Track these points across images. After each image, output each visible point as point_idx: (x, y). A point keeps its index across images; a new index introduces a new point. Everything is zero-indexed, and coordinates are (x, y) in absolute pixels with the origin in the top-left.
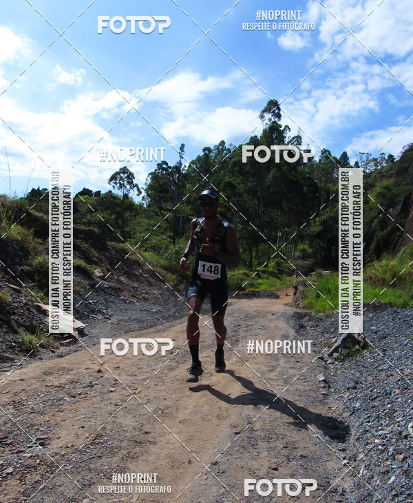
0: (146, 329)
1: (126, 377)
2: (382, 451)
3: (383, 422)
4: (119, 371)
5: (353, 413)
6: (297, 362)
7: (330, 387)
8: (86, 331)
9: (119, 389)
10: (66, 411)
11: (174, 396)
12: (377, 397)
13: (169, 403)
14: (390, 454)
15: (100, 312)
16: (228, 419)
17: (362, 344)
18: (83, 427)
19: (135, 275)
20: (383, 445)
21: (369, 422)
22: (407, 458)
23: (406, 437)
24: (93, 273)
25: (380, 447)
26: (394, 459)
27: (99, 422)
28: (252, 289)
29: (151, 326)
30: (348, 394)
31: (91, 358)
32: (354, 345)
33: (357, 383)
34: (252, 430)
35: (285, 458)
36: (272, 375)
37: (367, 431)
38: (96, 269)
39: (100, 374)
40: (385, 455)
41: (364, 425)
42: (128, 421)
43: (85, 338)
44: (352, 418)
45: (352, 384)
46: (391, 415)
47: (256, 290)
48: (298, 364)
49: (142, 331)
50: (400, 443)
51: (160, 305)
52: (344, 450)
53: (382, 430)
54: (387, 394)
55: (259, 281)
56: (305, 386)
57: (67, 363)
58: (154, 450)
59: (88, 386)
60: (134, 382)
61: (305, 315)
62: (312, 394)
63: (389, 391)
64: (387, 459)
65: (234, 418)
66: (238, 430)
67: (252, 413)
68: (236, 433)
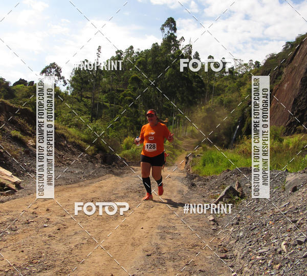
0: (70, 184)
1: (57, 217)
2: (262, 264)
3: (262, 244)
4: (51, 213)
5: (238, 240)
7: (218, 225)
8: (21, 185)
9: (51, 226)
10: (8, 241)
11: (96, 230)
12: (256, 228)
14: (269, 265)
16: (140, 246)
17: (240, 195)
18: (23, 251)
19: (61, 145)
20: (263, 260)
21: (251, 245)
22: (282, 266)
23: (280, 253)
24: (27, 142)
25: (261, 261)
26: (272, 269)
27: (36, 248)
29: (75, 182)
30: (232, 228)
31: (27, 204)
32: (234, 196)
33: (239, 220)
34: (160, 253)
35: (187, 272)
36: (173, 216)
37: (250, 251)
38: (29, 139)
39: (35, 216)
40: (265, 266)
41: (247, 247)
42: (60, 248)
43: (21, 191)
44: (237, 244)
45: (235, 221)
46: (267, 239)
49: (68, 186)
50: (276, 257)
51: (81, 168)
52: (232, 267)
53: (261, 249)
54: (263, 225)
56: (199, 224)
57: (7, 207)
58: (82, 267)
59: (25, 223)
60: (63, 220)
61: (195, 177)
62: (204, 229)
63: (264, 223)
64: (267, 269)
65: (145, 245)
66: (149, 253)
67: (159, 242)
68: (148, 255)
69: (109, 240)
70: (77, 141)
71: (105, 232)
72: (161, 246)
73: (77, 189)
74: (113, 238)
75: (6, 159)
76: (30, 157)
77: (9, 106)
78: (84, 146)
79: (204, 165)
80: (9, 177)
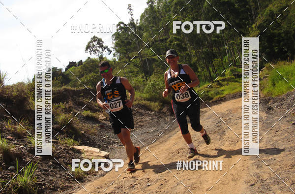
0: (152, 143)
6: (277, 131)
9: (153, 183)
11: (194, 176)
13: (194, 181)
15: (114, 142)
16: (241, 179)
24: (99, 118)
28: (218, 96)
34: (262, 181)
38: (99, 115)
39: (135, 179)
47: (222, 96)
48: (278, 133)
51: (154, 126)
55: (222, 88)
56: (289, 144)
57: (109, 178)
59: (131, 187)
60: (162, 176)
61: (269, 100)
65: (245, 178)
66: (252, 183)
67: (258, 171)
68: (251, 185)
69: (210, 182)
70: (140, 102)
71: (203, 176)
72: (260, 174)
73: (159, 146)
74: (213, 179)
75: (88, 138)
76: (106, 130)
77: (71, 91)
78: (148, 105)
79: (274, 85)
80: (98, 153)
